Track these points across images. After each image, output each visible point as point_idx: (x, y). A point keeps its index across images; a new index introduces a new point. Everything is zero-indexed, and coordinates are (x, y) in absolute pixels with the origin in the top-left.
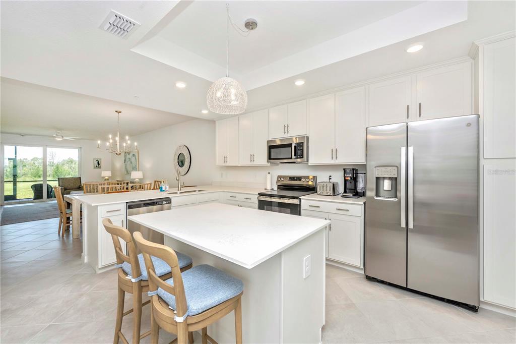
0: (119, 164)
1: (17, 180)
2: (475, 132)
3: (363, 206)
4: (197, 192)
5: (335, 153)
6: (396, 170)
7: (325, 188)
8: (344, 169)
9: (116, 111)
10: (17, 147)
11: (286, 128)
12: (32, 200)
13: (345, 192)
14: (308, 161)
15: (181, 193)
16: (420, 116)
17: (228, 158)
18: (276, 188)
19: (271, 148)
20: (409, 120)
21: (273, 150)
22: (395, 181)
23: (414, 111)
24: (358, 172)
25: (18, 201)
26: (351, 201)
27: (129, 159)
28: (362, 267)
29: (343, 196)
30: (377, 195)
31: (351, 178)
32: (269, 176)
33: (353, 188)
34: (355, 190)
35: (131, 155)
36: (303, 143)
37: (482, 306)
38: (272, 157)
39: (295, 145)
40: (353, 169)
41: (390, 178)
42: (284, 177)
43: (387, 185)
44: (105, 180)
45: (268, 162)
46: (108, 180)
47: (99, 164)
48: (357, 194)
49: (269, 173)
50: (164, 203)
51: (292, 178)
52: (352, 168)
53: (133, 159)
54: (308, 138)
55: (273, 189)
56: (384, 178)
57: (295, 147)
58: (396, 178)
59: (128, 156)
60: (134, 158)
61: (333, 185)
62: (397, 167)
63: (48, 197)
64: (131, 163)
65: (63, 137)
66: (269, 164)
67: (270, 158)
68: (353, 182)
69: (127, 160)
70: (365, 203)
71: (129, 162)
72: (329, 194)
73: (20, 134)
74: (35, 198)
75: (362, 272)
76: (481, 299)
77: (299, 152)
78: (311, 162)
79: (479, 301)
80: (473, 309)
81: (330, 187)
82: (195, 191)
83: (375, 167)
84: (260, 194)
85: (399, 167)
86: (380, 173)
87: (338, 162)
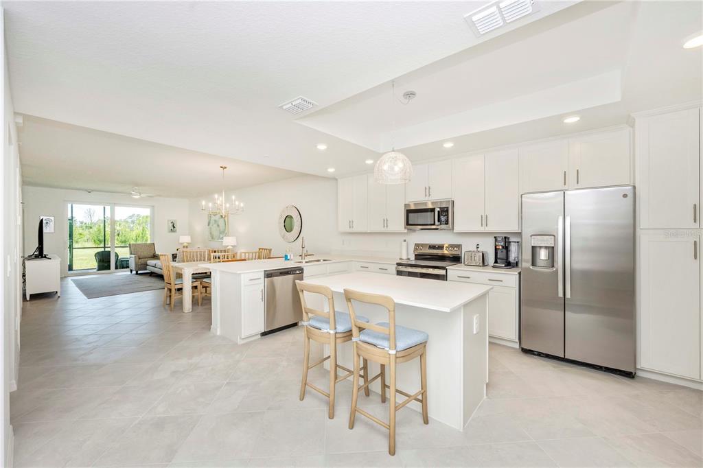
0: (200, 227)
1: (75, 245)
2: (632, 203)
3: (518, 276)
4: (322, 262)
5: (485, 220)
6: (553, 240)
7: (473, 257)
8: (495, 237)
9: (221, 167)
10: (73, 205)
11: (427, 190)
12: (95, 271)
13: (496, 262)
14: (453, 228)
15: (306, 262)
16: (578, 183)
17: (354, 223)
18: (413, 258)
19: (409, 212)
20: (566, 187)
21: (411, 215)
22: (552, 250)
23: (571, 178)
24: (510, 240)
25: (75, 272)
26: (503, 271)
27: (215, 221)
28: (517, 340)
29: (494, 267)
30: (533, 264)
31: (503, 247)
32: (404, 244)
33: (505, 257)
34: (507, 259)
35: (218, 216)
36: (448, 208)
37: (639, 374)
38: (410, 223)
39: (439, 209)
40: (505, 238)
41: (546, 247)
42: (423, 245)
43: (543, 255)
44: (184, 247)
45: (405, 228)
46: (187, 247)
47: (174, 227)
48: (509, 264)
49: (405, 241)
50: (298, 272)
51: (432, 247)
52: (504, 236)
53: (221, 222)
54: (453, 202)
55: (409, 259)
56: (540, 247)
57: (439, 212)
58: (553, 247)
59: (213, 218)
60: (222, 219)
61: (483, 254)
62: (554, 236)
63: (116, 268)
64: (218, 226)
65: (140, 194)
66: (406, 231)
67: (408, 224)
68: (504, 251)
69: (212, 222)
70: (520, 273)
71: (215, 225)
72: (478, 264)
73: (86, 190)
74: (99, 269)
75: (517, 346)
76: (638, 367)
77: (443, 219)
78: (456, 229)
79: (636, 368)
80: (630, 375)
81: (479, 256)
82: (319, 261)
83: (531, 236)
84: (399, 264)
85: (556, 235)
86: (536, 242)
87: (488, 229)
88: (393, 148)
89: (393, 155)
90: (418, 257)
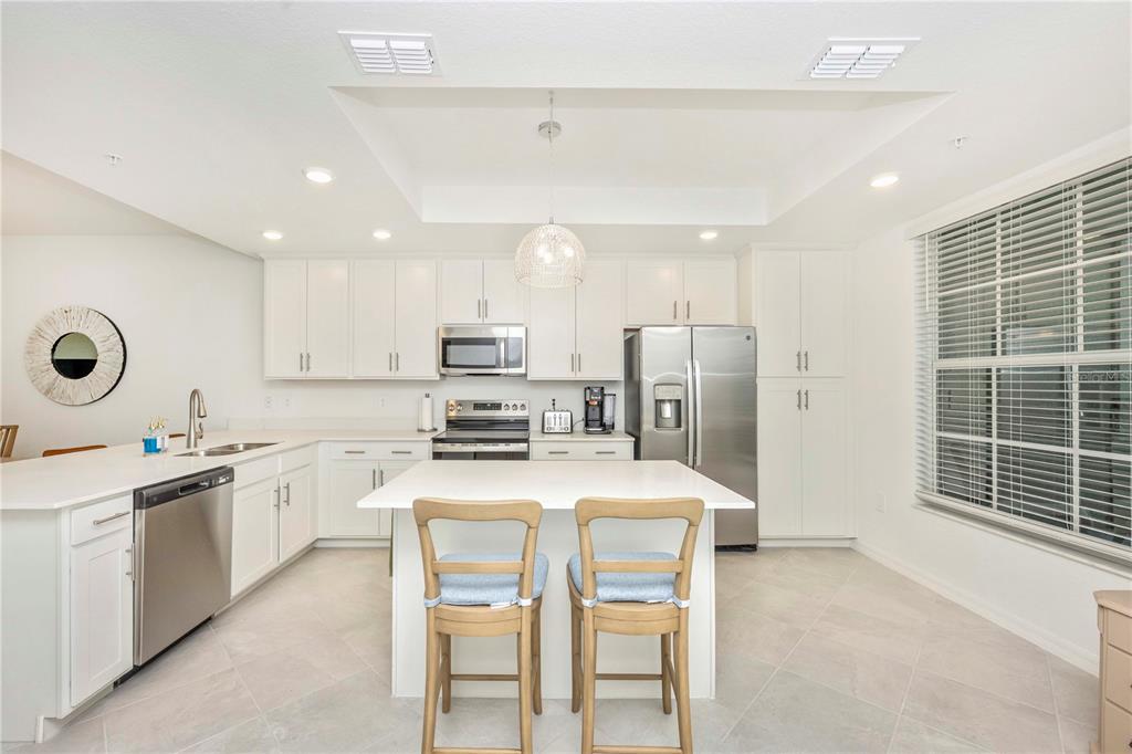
2: (754, 347)
5: (576, 361)
6: (681, 390)
7: (558, 419)
8: (585, 388)
13: (586, 424)
14: (526, 373)
16: (688, 318)
17: (312, 359)
18: (444, 426)
19: (446, 343)
20: (676, 321)
22: (679, 405)
29: (583, 432)
30: (657, 425)
31: (597, 404)
32: (428, 401)
33: (598, 418)
36: (521, 339)
38: (450, 362)
40: (602, 388)
41: (670, 401)
42: (463, 403)
43: (668, 411)
45: (438, 372)
48: (603, 428)
49: (427, 396)
50: (222, 479)
51: (478, 406)
52: (600, 386)
54: (527, 330)
56: (665, 401)
58: (681, 400)
61: (570, 415)
62: (681, 385)
66: (440, 377)
67: (445, 364)
68: (598, 409)
72: (564, 431)
76: (759, 537)
79: (757, 540)
80: (752, 548)
81: (566, 419)
82: (232, 448)
83: (655, 386)
84: (435, 440)
85: (684, 385)
86: (662, 393)
87: (580, 376)
88: (552, 219)
89: (552, 230)
90: (451, 423)
